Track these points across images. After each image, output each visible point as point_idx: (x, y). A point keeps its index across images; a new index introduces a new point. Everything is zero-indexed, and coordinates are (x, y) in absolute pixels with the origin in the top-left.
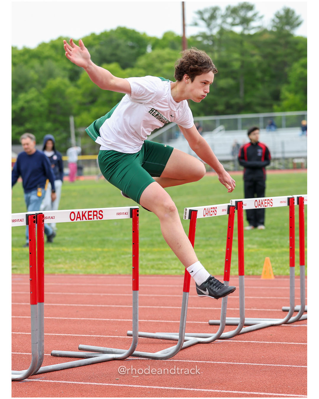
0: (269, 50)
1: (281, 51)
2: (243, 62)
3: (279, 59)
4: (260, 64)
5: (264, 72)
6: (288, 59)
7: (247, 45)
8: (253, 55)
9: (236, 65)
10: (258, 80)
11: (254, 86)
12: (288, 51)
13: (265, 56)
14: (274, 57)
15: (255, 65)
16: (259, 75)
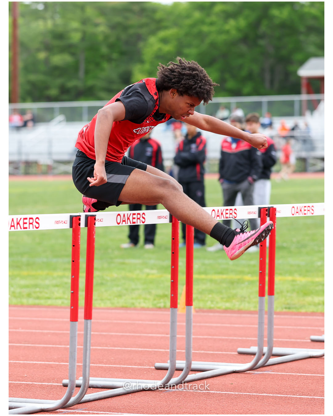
0: (118, 19)
1: (134, 21)
2: (84, 33)
3: (131, 31)
4: (106, 37)
5: (111, 46)
6: (143, 31)
7: (89, 12)
8: (97, 25)
9: (76, 37)
10: (103, 57)
11: (98, 65)
12: (144, 20)
13: (113, 27)
14: (125, 28)
15: (101, 38)
16: (104, 50)
